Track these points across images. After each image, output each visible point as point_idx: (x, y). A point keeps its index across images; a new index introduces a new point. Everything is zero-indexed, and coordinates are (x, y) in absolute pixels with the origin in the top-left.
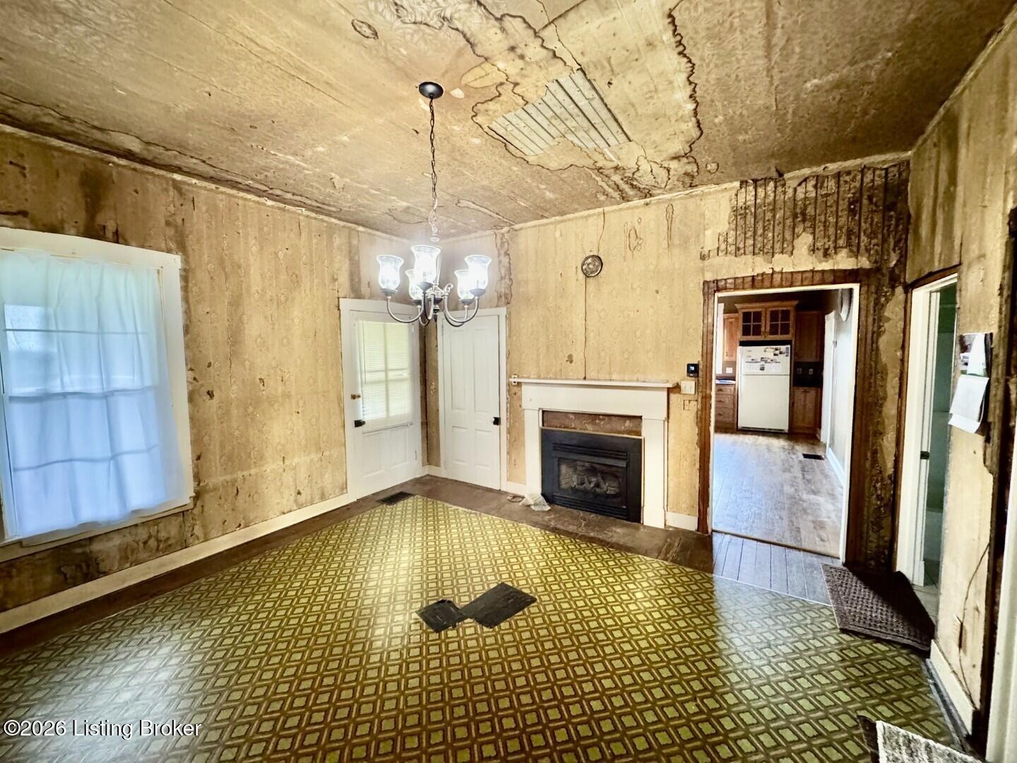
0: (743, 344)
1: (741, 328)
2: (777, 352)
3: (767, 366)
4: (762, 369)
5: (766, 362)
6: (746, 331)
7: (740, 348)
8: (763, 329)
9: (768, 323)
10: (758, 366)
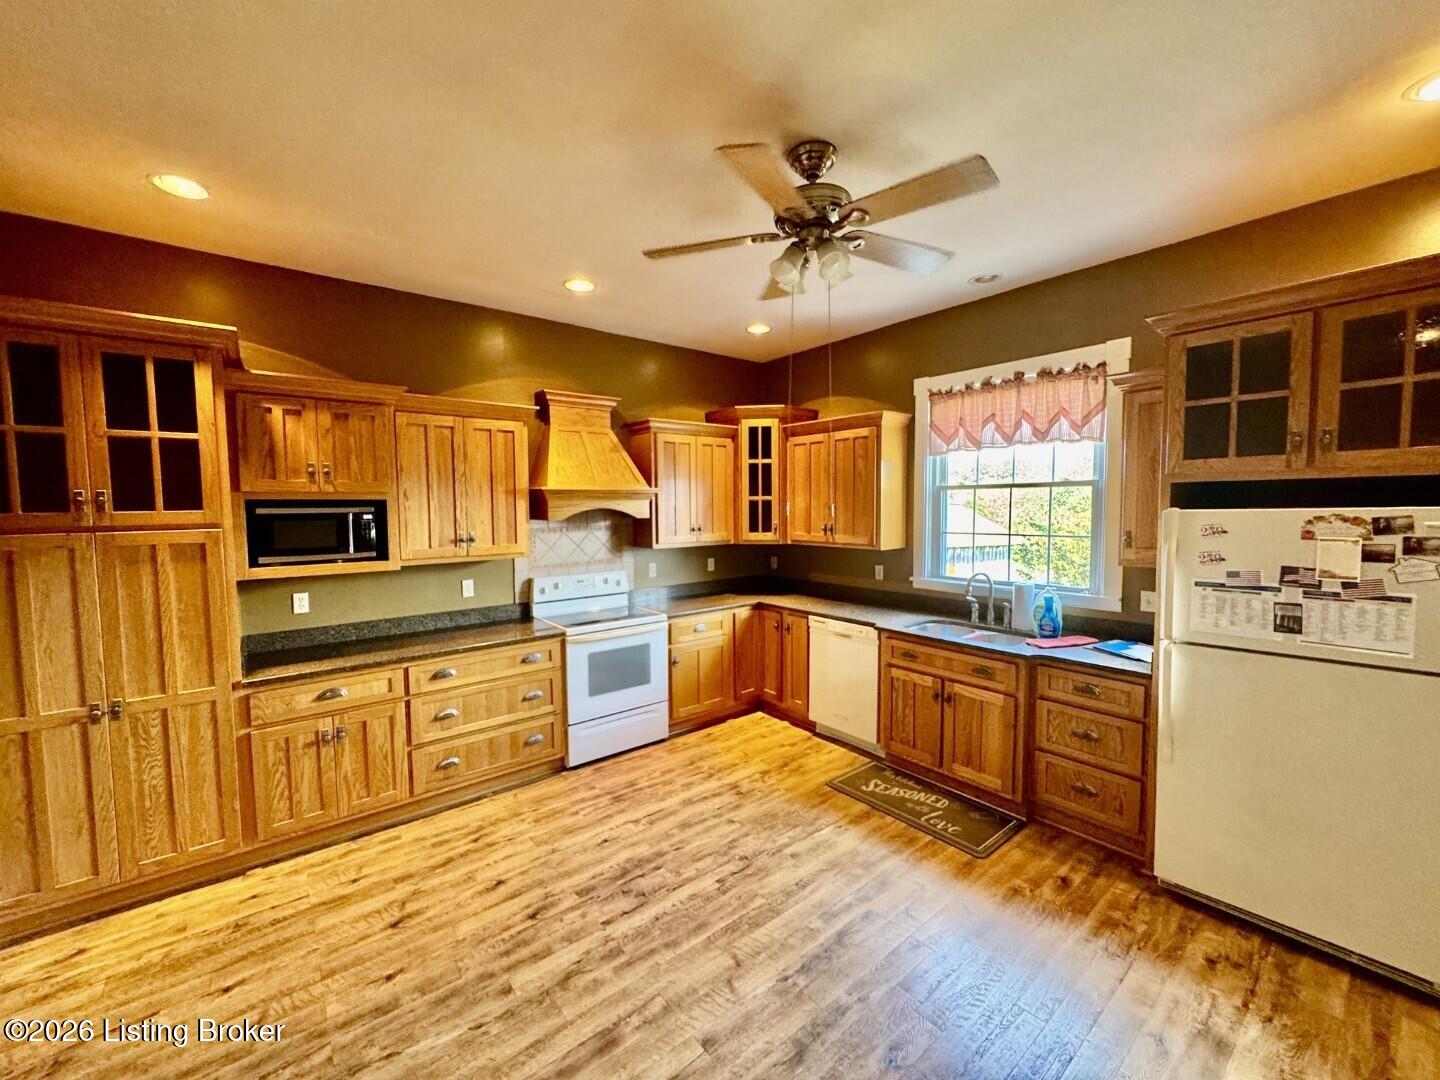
0: (1190, 496)
1: (1178, 425)
2: (1393, 542)
3: (1313, 611)
4: (1290, 624)
5: (1313, 590)
6: (1202, 438)
7: (1173, 518)
8: (1297, 422)
9: (1333, 387)
10: (1263, 605)
